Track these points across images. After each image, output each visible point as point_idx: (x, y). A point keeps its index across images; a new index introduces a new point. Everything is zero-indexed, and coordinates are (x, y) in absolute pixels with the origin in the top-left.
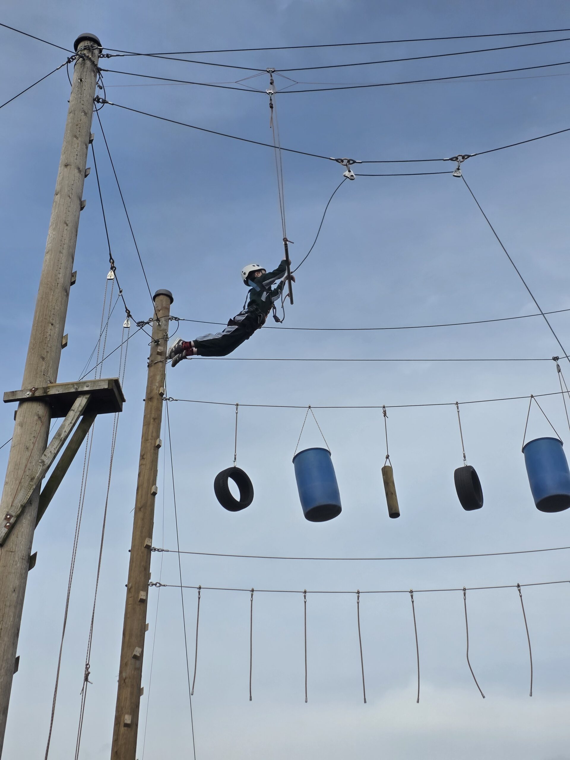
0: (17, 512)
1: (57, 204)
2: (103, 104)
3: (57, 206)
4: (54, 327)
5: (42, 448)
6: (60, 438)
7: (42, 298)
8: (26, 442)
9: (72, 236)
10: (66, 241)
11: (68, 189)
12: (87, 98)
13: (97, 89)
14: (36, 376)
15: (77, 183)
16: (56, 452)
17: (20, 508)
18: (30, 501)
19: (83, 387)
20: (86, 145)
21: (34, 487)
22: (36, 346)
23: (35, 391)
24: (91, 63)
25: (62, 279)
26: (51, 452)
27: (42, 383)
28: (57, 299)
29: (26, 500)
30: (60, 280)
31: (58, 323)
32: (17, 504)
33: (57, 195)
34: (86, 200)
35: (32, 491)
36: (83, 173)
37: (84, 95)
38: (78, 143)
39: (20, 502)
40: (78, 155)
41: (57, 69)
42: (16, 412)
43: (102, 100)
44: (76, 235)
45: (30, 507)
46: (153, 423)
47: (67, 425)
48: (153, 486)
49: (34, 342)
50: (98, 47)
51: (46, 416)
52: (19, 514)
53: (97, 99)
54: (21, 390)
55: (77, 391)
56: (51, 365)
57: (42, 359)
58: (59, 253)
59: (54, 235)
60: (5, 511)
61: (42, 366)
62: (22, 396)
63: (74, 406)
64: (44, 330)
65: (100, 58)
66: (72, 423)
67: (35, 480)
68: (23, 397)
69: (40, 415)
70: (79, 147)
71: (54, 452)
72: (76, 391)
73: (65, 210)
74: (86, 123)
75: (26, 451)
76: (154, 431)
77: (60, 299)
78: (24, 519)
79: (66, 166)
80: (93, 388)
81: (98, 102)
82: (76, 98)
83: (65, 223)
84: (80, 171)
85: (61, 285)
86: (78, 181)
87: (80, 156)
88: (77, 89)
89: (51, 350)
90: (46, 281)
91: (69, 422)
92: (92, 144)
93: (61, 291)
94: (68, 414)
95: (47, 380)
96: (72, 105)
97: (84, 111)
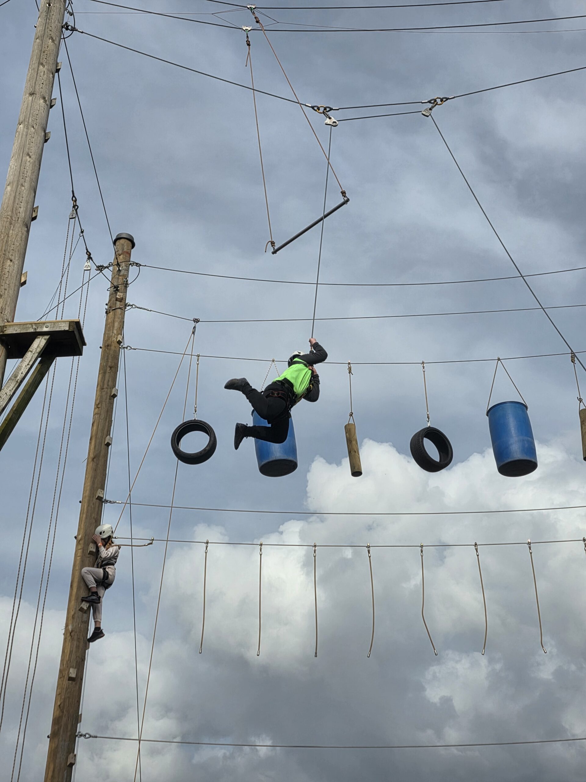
1: (20, 134)
2: (72, 31)
3: (20, 136)
4: (13, 263)
6: (17, 380)
9: (35, 170)
10: (28, 173)
11: (33, 119)
12: (55, 24)
13: (67, 15)
15: (41, 113)
16: (11, 394)
19: (42, 327)
20: (53, 74)
26: (6, 393)
28: (17, 234)
30: (20, 215)
31: (18, 259)
33: (20, 124)
34: (50, 132)
36: (48, 103)
37: (53, 20)
38: (44, 72)
40: (44, 83)
43: (71, 27)
44: (39, 169)
46: (109, 372)
47: (23, 367)
48: (107, 436)
51: (2, 356)
53: (65, 26)
55: (35, 332)
56: (8, 303)
58: (21, 186)
59: (16, 166)
63: (32, 347)
64: (3, 266)
66: (29, 365)
70: (45, 76)
71: (9, 394)
73: (29, 141)
74: (54, 50)
76: (110, 380)
77: (20, 234)
79: (31, 94)
80: (52, 329)
81: (67, 29)
82: (44, 24)
83: (28, 155)
84: (45, 101)
85: (22, 219)
86: (44, 111)
87: (46, 85)
88: (45, 14)
89: (9, 287)
90: (6, 215)
91: (26, 363)
92: (59, 73)
93: (21, 226)
94: (25, 355)
95: (4, 319)
96: (39, 30)
97: (52, 38)
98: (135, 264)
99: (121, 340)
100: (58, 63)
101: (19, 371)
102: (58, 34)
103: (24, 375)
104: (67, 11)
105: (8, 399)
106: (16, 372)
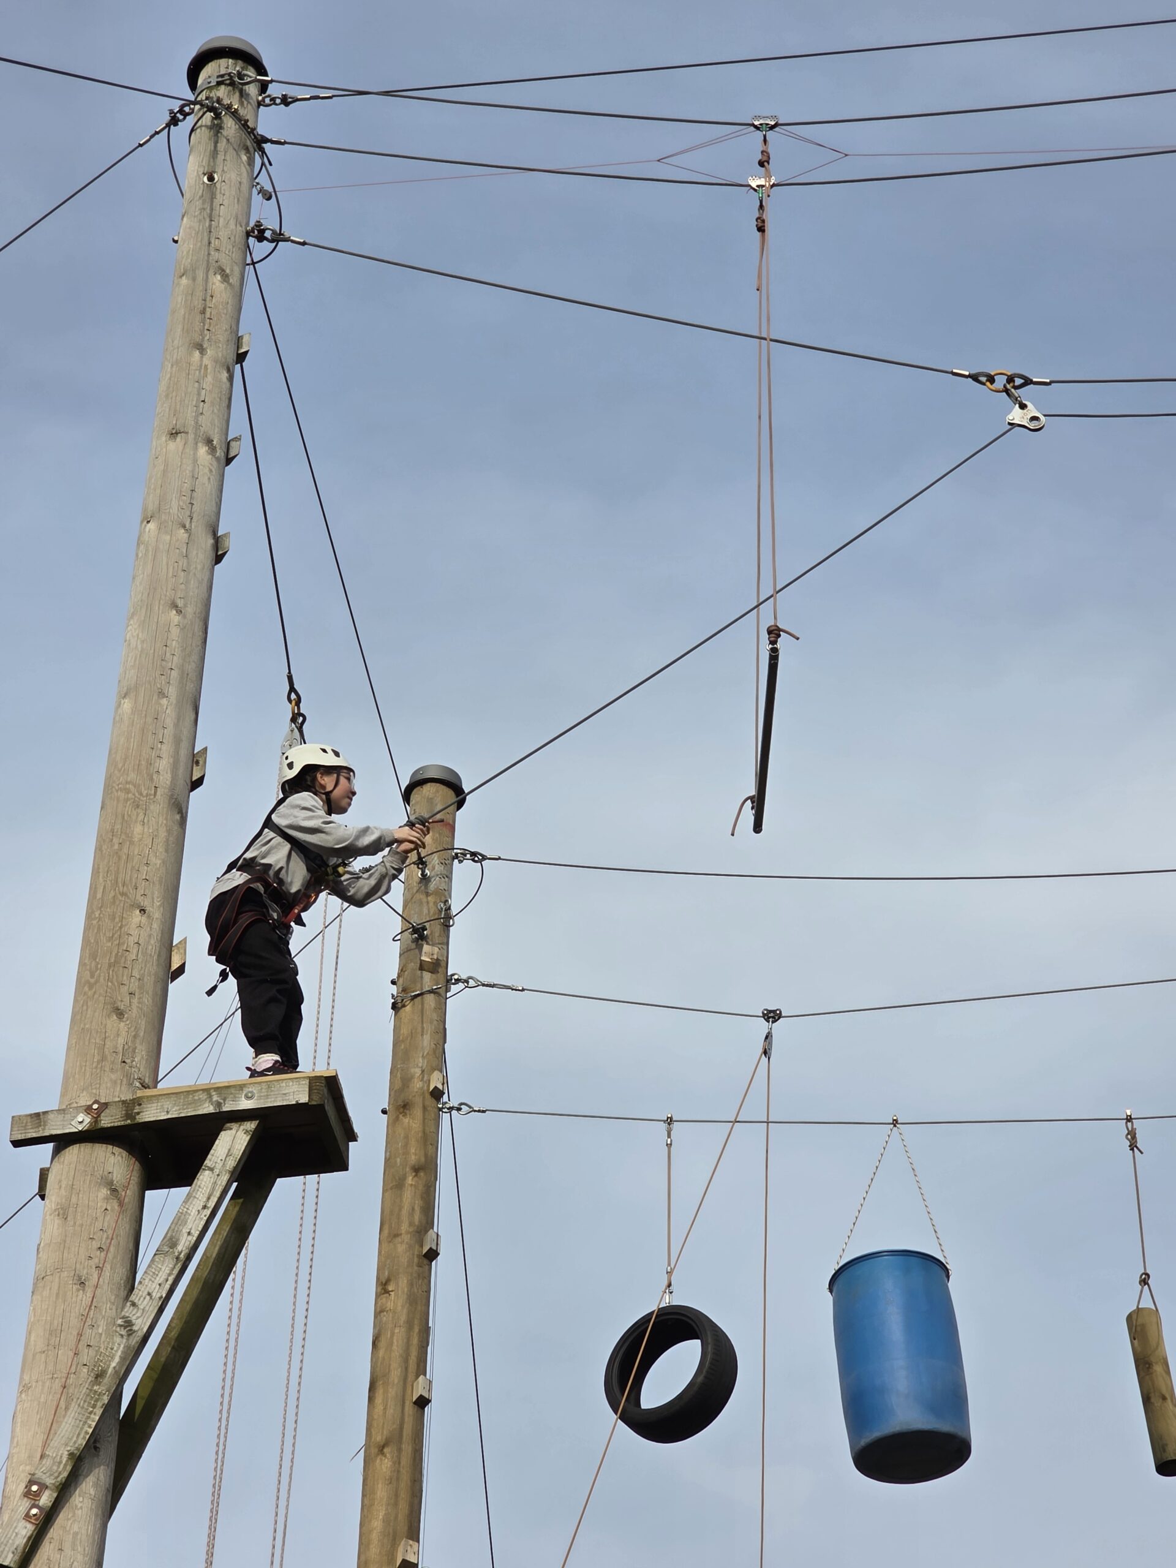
0: (60, 1473)
1: (150, 548)
2: (274, 244)
3: (150, 553)
4: (149, 917)
5: (122, 1282)
6: (176, 1254)
7: (112, 831)
8: (78, 1266)
9: (194, 645)
10: (175, 658)
11: (181, 503)
12: (228, 229)
13: (257, 199)
14: (102, 1066)
15: (204, 484)
16: (164, 1296)
17: (67, 1461)
18: (95, 1441)
19: (234, 1099)
20: (228, 370)
21: (106, 1399)
22: (99, 976)
23: (99, 1112)
24: (237, 126)
25: (167, 773)
26: (149, 1294)
27: (118, 1089)
28: (155, 834)
29: (84, 1438)
30: (161, 778)
31: (160, 905)
32: (59, 1450)
33: (148, 522)
34: (229, 533)
35: (102, 1410)
36: (220, 453)
37: (221, 220)
38: (206, 367)
39: (66, 1445)
40: (206, 400)
41: (141, 145)
42: (44, 1174)
43: (271, 232)
44: (203, 641)
45: (96, 1459)
46: (414, 1183)
47: (194, 1211)
49: (93, 964)
50: (258, 77)
51: (131, 1186)
52: (64, 1480)
53: (256, 232)
54: (57, 1109)
55: (220, 1112)
56: (142, 1034)
57: (116, 1016)
58: (159, 696)
59: (142, 642)
60: (23, 1471)
61: (118, 1035)
62: (64, 1127)
63: (213, 1155)
64: (121, 928)
65: (261, 107)
66: (208, 1208)
67: (107, 1380)
68: (67, 1131)
69: (115, 1182)
70: (210, 379)
71: (159, 1295)
72: (218, 1111)
73: (174, 567)
74: (228, 303)
75: (78, 1290)
76: (416, 1207)
77: (163, 833)
78: (79, 1496)
79: (174, 434)
80: (267, 1102)
81: (261, 238)
82: (198, 233)
83: (174, 606)
84: (212, 449)
85: (166, 791)
86: (209, 479)
87: (212, 404)
88: (199, 204)
89: (141, 987)
90: (124, 781)
91: (198, 1204)
92: (244, 364)
93: (165, 809)
94: (196, 1180)
95: (134, 1079)
96: (185, 253)
97: (222, 271)
98: (468, 856)
99: (440, 1087)
100: (242, 337)
101: (181, 1227)
102: (237, 255)
103: (195, 1239)
104: (258, 187)
105: (156, 1311)
106: (174, 1229)
